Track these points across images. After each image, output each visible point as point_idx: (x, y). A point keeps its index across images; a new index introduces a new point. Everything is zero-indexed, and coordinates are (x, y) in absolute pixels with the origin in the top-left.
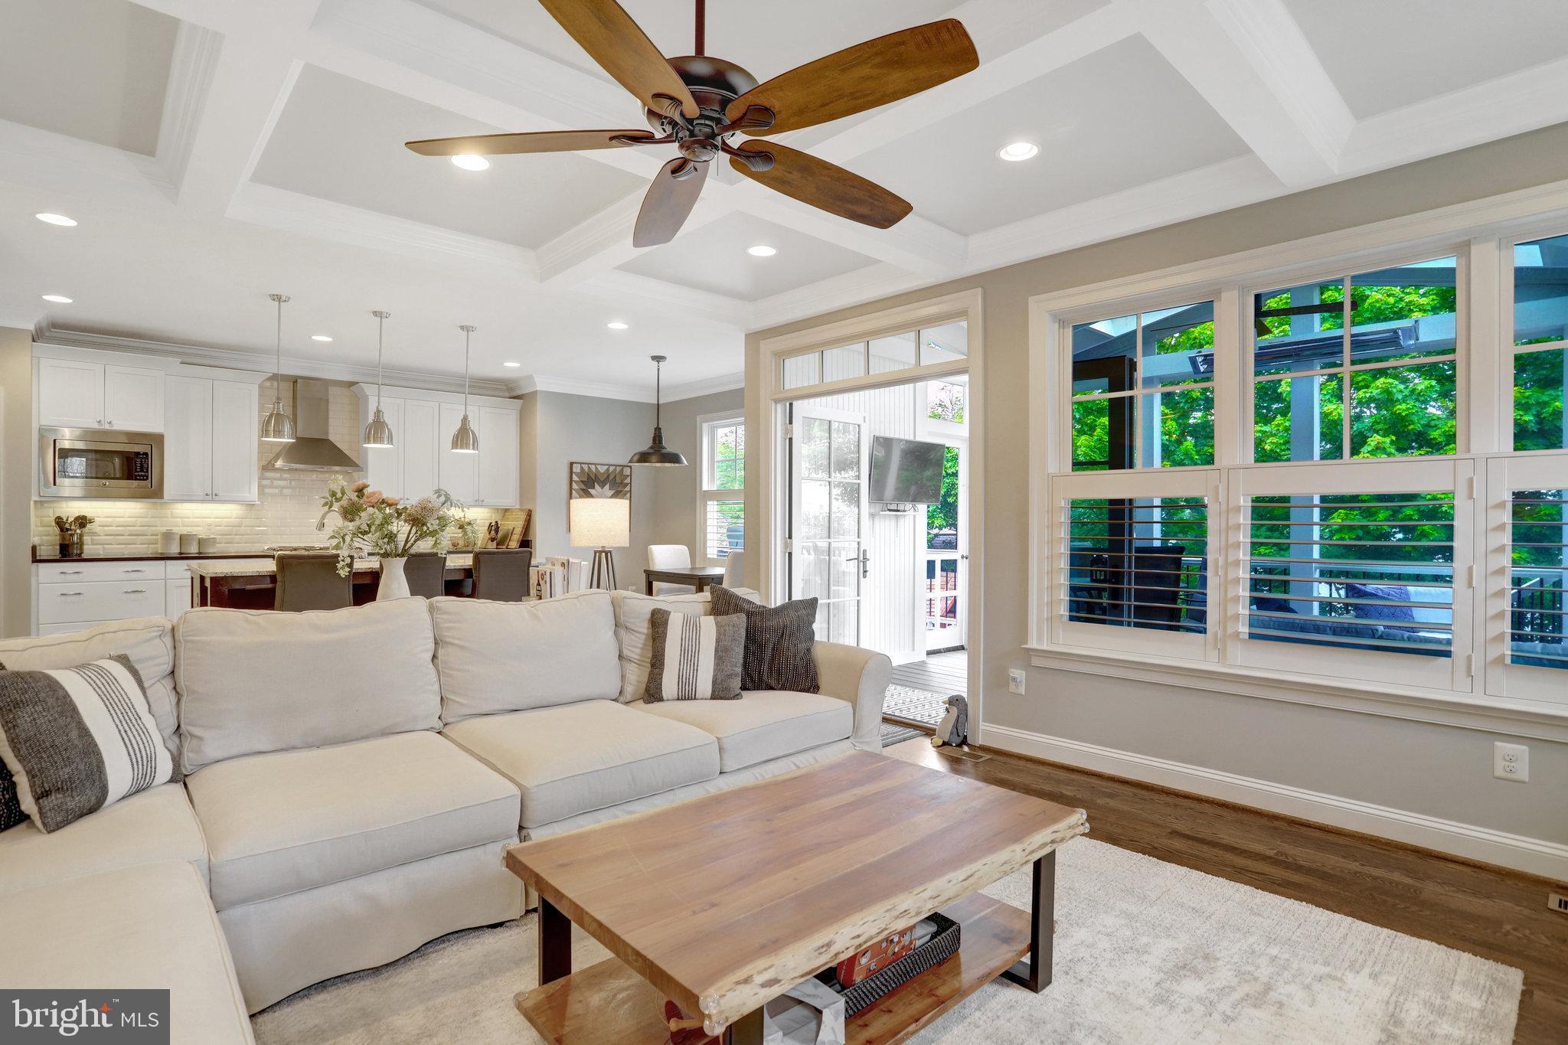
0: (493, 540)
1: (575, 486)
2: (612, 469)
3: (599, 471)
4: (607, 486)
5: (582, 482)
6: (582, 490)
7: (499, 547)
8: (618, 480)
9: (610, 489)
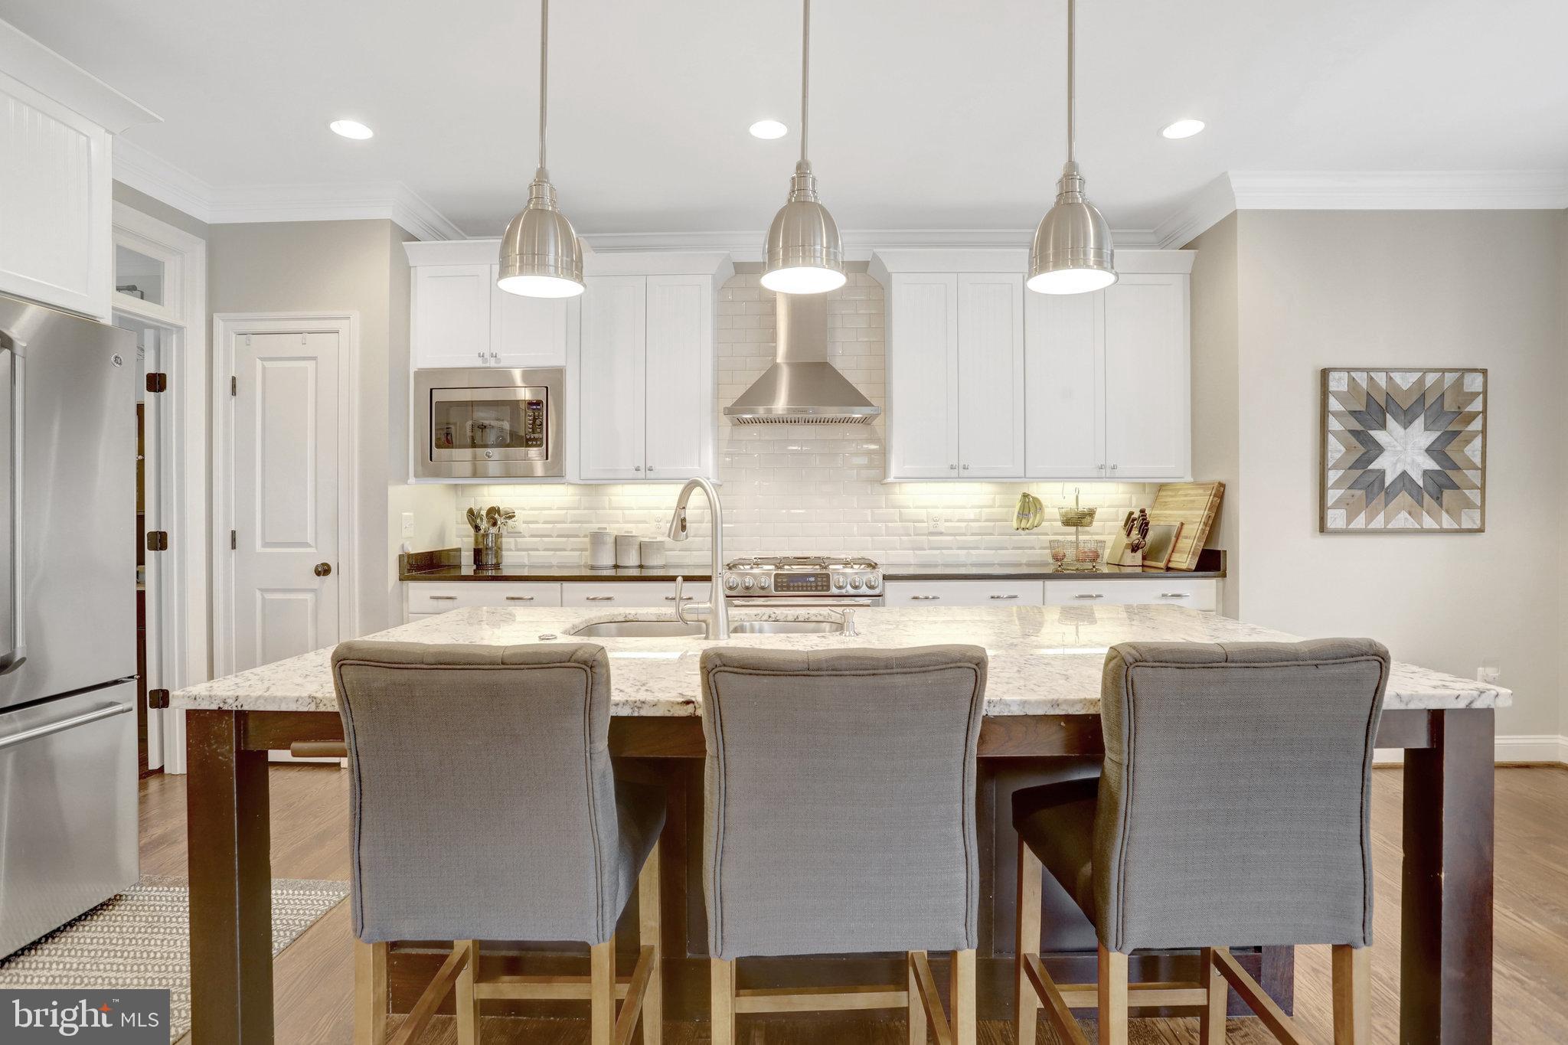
0: (1135, 548)
1: (1334, 424)
2: (1431, 379)
3: (1397, 387)
4: (1419, 422)
5: (1353, 413)
6: (1353, 432)
7: (1148, 563)
8: (1449, 405)
9: (1426, 429)
